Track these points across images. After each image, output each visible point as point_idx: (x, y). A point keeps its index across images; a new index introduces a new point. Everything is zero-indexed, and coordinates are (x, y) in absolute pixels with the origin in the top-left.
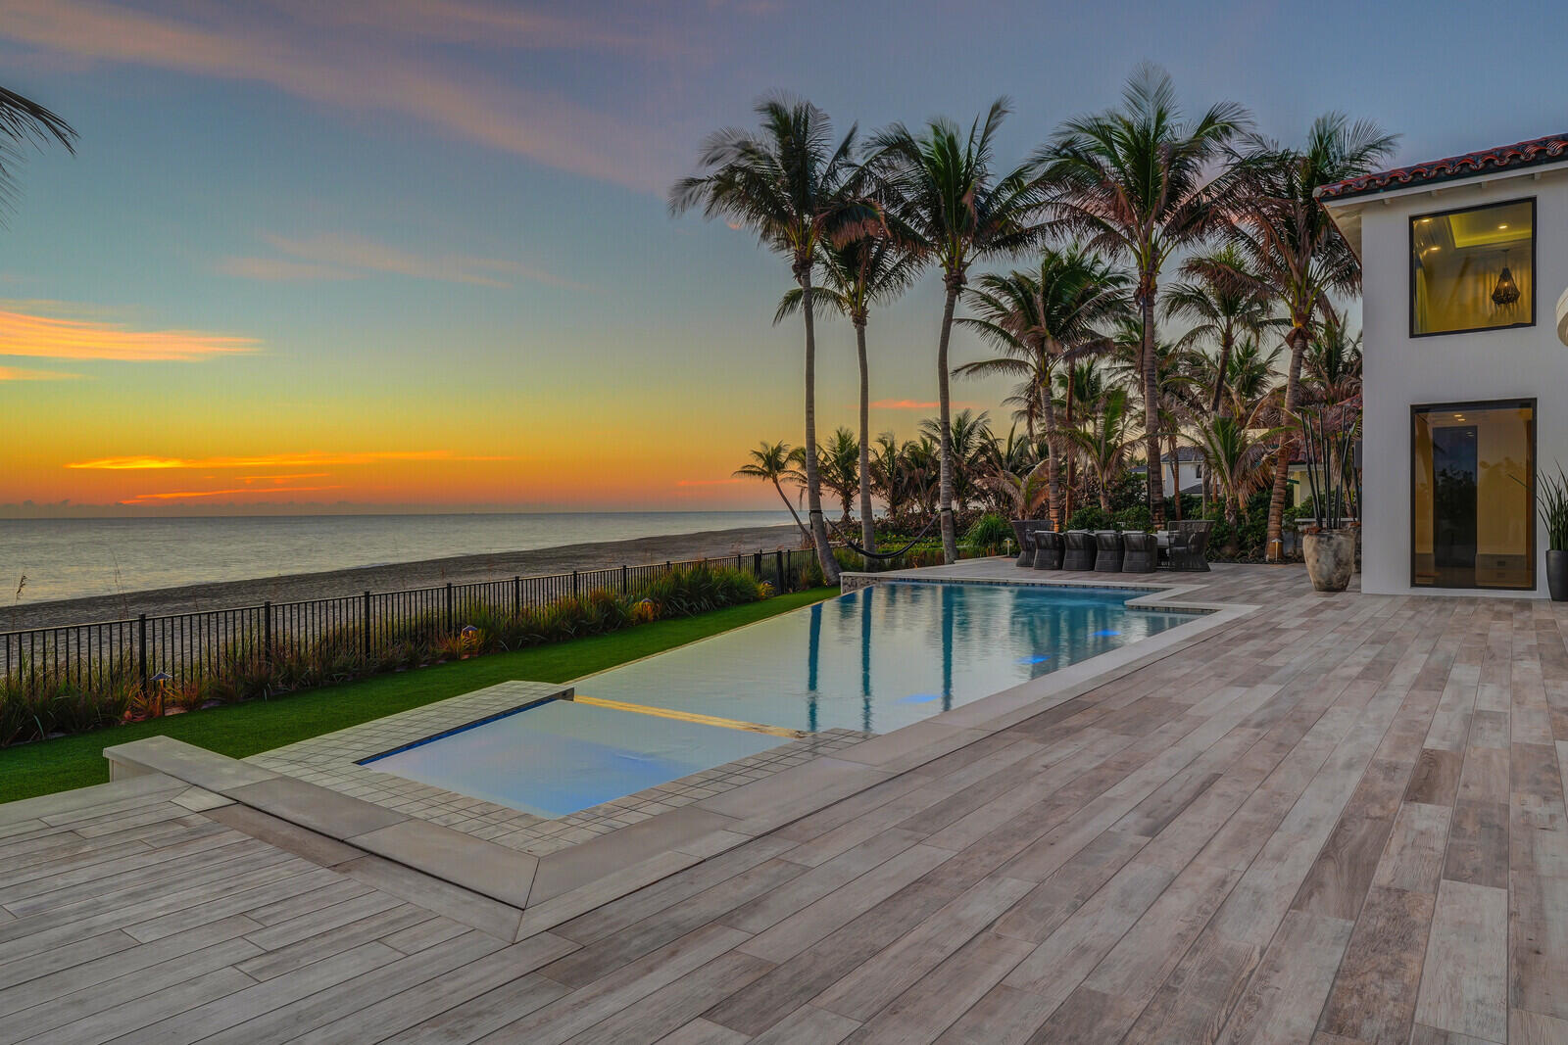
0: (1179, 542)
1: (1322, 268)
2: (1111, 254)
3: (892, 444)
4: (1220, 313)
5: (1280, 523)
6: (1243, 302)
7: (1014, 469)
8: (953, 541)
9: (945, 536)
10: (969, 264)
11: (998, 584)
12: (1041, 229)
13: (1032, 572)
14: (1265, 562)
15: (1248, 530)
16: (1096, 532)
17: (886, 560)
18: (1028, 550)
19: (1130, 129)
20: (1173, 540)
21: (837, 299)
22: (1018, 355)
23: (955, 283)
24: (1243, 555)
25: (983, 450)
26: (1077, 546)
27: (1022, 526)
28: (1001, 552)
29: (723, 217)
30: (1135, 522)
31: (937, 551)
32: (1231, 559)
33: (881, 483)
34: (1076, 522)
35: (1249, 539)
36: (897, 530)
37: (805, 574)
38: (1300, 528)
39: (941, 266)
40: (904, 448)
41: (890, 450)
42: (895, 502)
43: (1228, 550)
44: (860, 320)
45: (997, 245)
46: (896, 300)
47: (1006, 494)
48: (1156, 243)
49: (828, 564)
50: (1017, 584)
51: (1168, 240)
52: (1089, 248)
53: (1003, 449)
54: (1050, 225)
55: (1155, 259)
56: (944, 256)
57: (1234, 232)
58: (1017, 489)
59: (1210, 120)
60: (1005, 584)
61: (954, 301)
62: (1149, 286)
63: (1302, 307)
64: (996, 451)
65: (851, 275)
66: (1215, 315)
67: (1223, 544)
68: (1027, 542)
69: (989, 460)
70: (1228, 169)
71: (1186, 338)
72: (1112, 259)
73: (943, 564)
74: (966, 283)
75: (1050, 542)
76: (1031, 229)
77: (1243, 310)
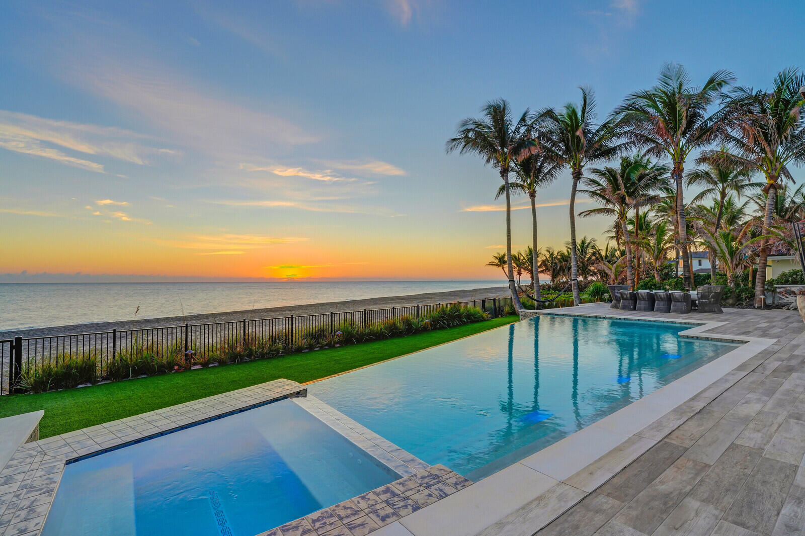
0: (703, 297)
1: (785, 151)
2: (657, 156)
3: (553, 253)
4: (718, 182)
5: (763, 287)
6: (732, 175)
7: (609, 262)
8: (579, 295)
9: (574, 293)
10: (584, 166)
11: (600, 318)
12: (620, 147)
13: (618, 311)
14: (754, 308)
15: (742, 291)
16: (654, 291)
17: (546, 303)
18: (616, 300)
19: (666, 94)
20: (700, 296)
21: (522, 186)
22: (610, 206)
23: (577, 175)
24: (740, 304)
25: (594, 254)
26: (643, 298)
27: (613, 288)
28: (602, 300)
29: (468, 154)
30: (676, 286)
31: (571, 300)
32: (732, 306)
33: (547, 269)
34: (642, 286)
35: (743, 295)
36: (555, 289)
37: (507, 309)
38: (778, 290)
39: (570, 168)
40: (558, 253)
41: (552, 255)
42: (554, 277)
43: (730, 301)
44: (533, 195)
45: (597, 157)
46: (549, 186)
47: (605, 273)
48: (683, 147)
49: (517, 305)
50: (611, 318)
51: (689, 146)
52: (645, 155)
53: (603, 253)
54: (624, 144)
55: (682, 155)
56: (571, 164)
57: (728, 138)
58: (611, 270)
59: (711, 81)
60: (604, 318)
61: (577, 183)
62: (679, 169)
63: (774, 172)
64: (600, 254)
65: (528, 176)
66: (716, 183)
67: (727, 298)
68: (616, 296)
69: (597, 258)
70: (723, 106)
71: (698, 196)
72: (658, 158)
73: (574, 306)
74: (582, 175)
75: (629, 296)
76: (614, 147)
77: (732, 180)
